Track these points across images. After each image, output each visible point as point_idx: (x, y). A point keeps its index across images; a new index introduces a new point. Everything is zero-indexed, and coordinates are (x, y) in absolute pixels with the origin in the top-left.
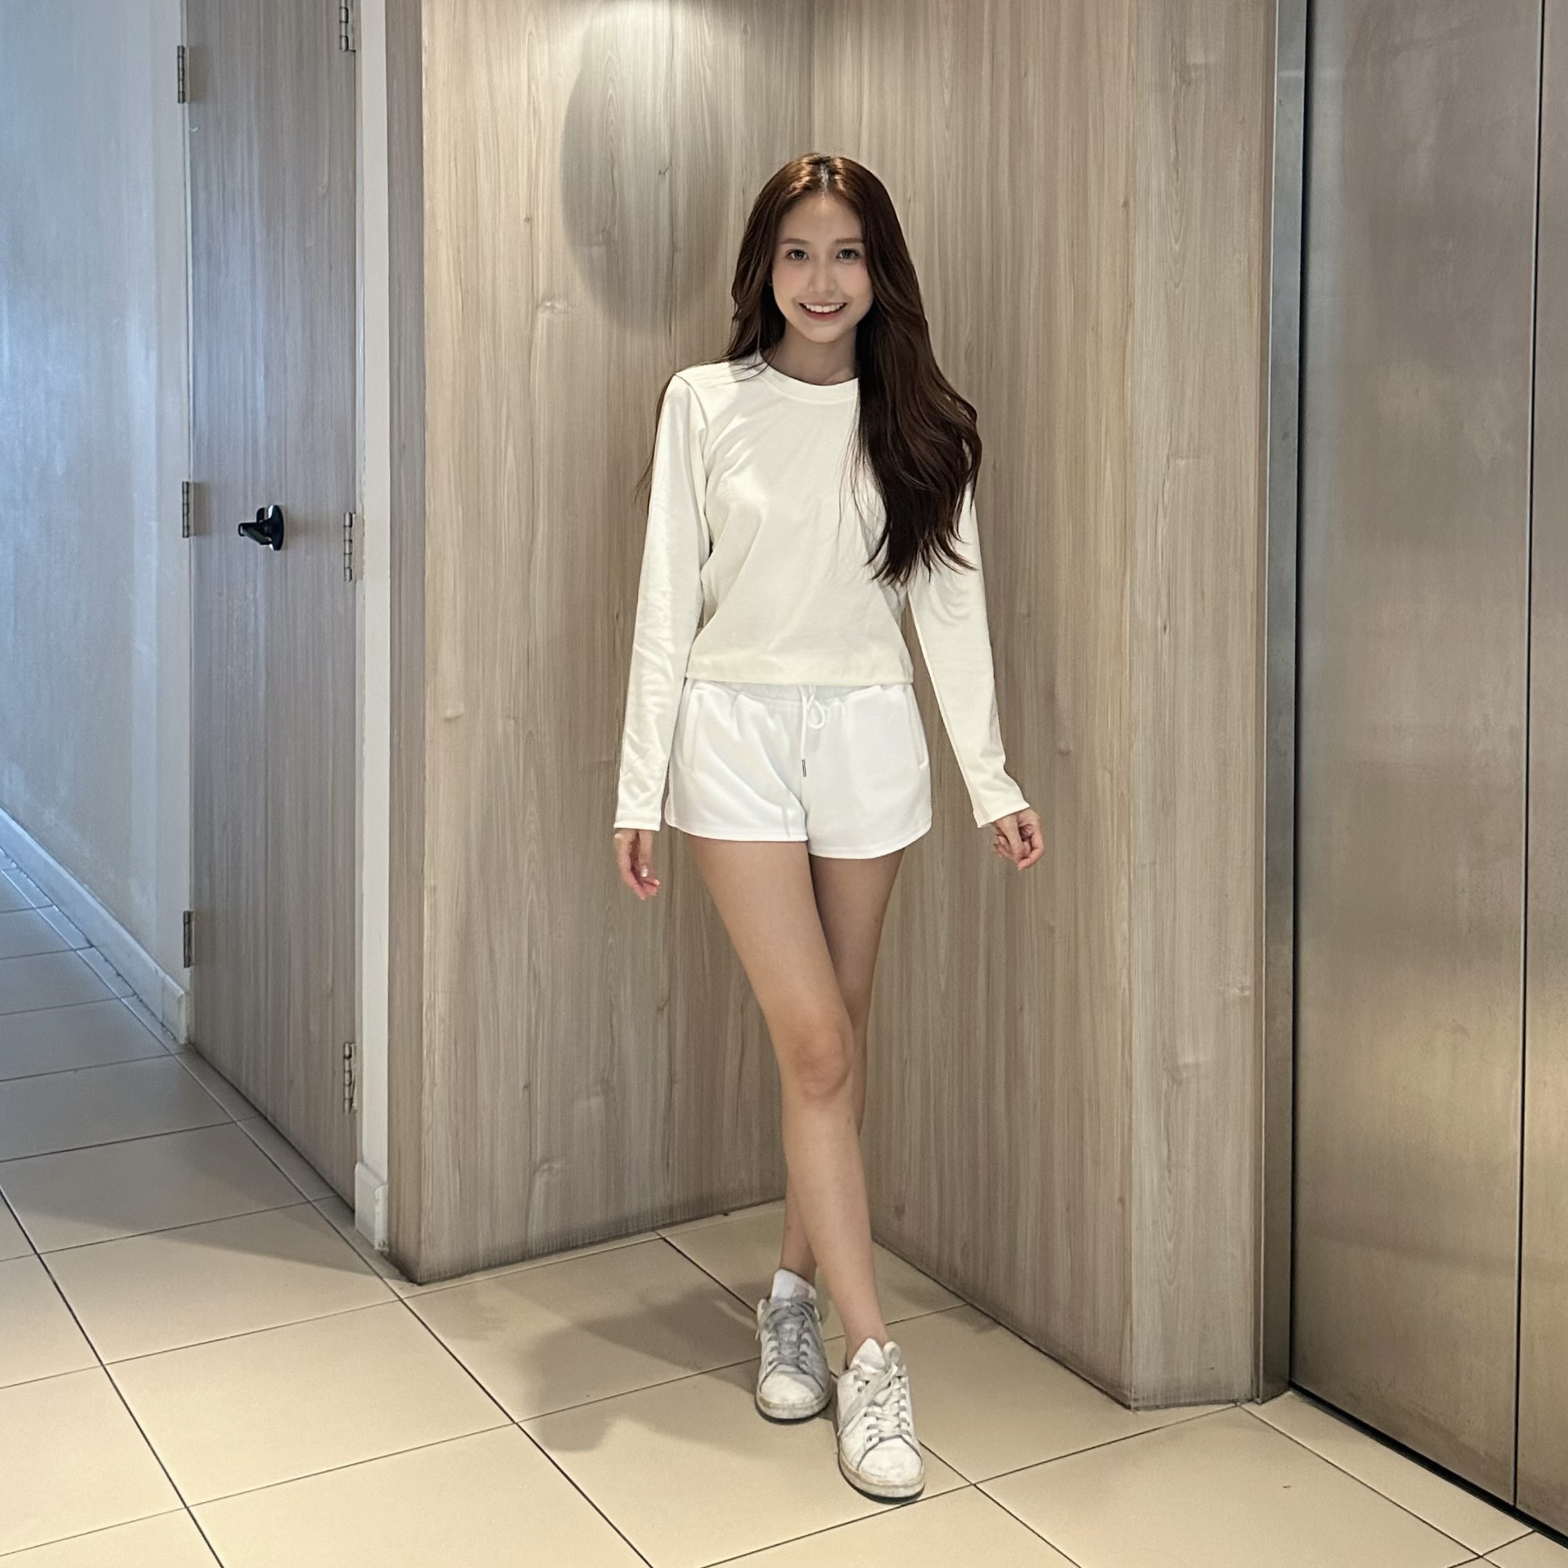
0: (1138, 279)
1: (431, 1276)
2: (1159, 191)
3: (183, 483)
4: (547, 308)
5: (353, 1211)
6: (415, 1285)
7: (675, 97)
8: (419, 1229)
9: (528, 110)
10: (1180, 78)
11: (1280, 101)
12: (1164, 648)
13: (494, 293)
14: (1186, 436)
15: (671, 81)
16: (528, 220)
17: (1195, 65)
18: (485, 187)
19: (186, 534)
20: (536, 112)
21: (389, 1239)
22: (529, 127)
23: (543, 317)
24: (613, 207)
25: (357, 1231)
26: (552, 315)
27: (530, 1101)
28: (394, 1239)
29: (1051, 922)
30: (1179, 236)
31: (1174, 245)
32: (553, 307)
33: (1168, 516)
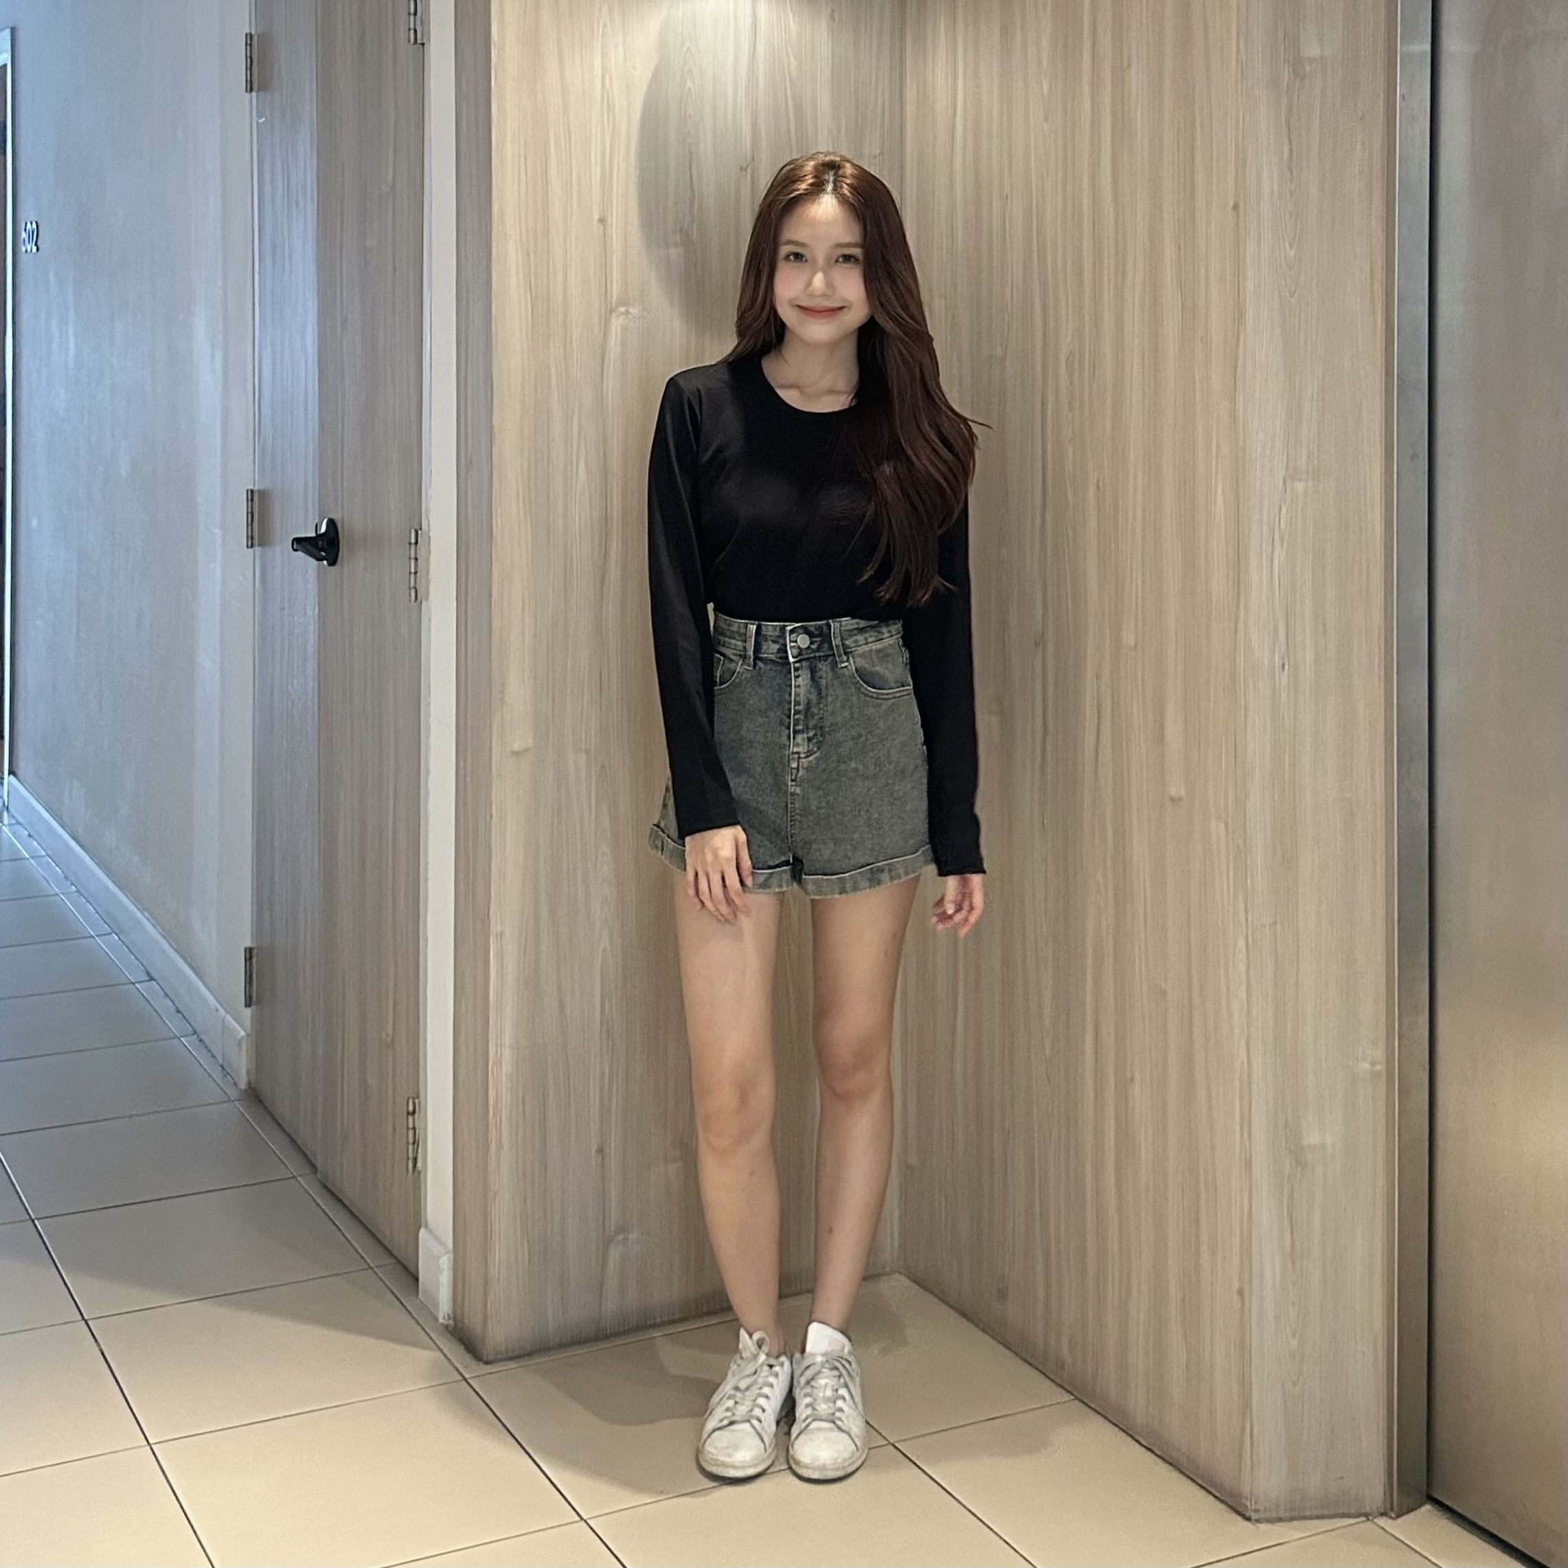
0: (1250, 286)
1: (497, 1354)
2: (1272, 192)
3: (247, 491)
4: (622, 313)
5: (417, 1280)
6: (481, 1363)
7: (757, 85)
8: (485, 1305)
9: (602, 104)
10: (1294, 73)
11: (1403, 96)
12: (1282, 686)
13: (565, 297)
14: (1304, 457)
15: (753, 70)
16: (602, 220)
17: (1311, 59)
18: (556, 186)
19: (250, 545)
20: (610, 108)
21: (454, 1312)
22: (603, 122)
23: (616, 324)
24: (692, 206)
25: (421, 1302)
26: (627, 320)
27: (603, 1166)
28: (459, 1313)
29: (1163, 985)
30: (1294, 240)
31: (1288, 250)
32: (627, 312)
33: (1285, 544)
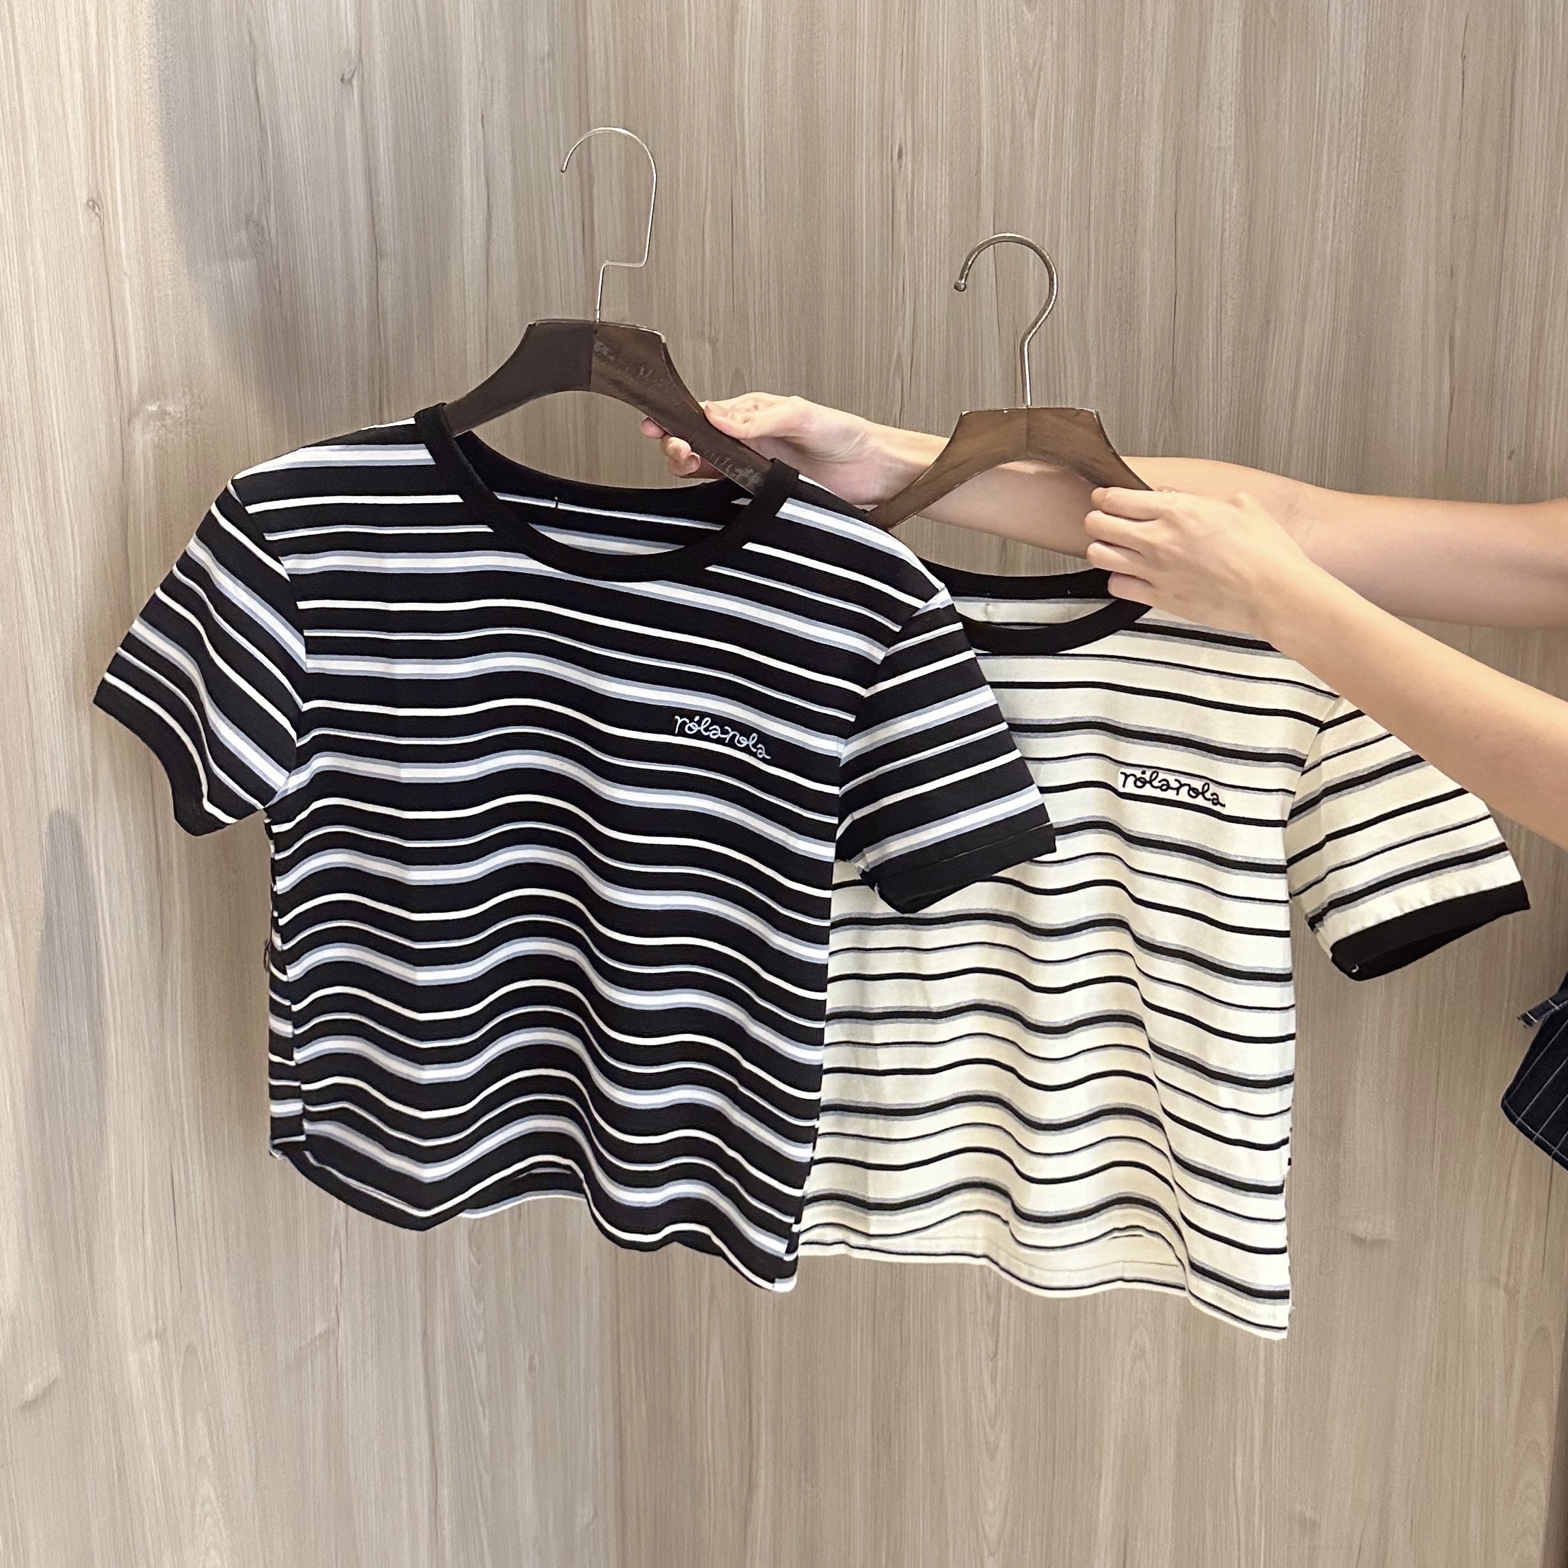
4: (151, 416)
16: (94, 204)
26: (162, 432)
32: (163, 413)
